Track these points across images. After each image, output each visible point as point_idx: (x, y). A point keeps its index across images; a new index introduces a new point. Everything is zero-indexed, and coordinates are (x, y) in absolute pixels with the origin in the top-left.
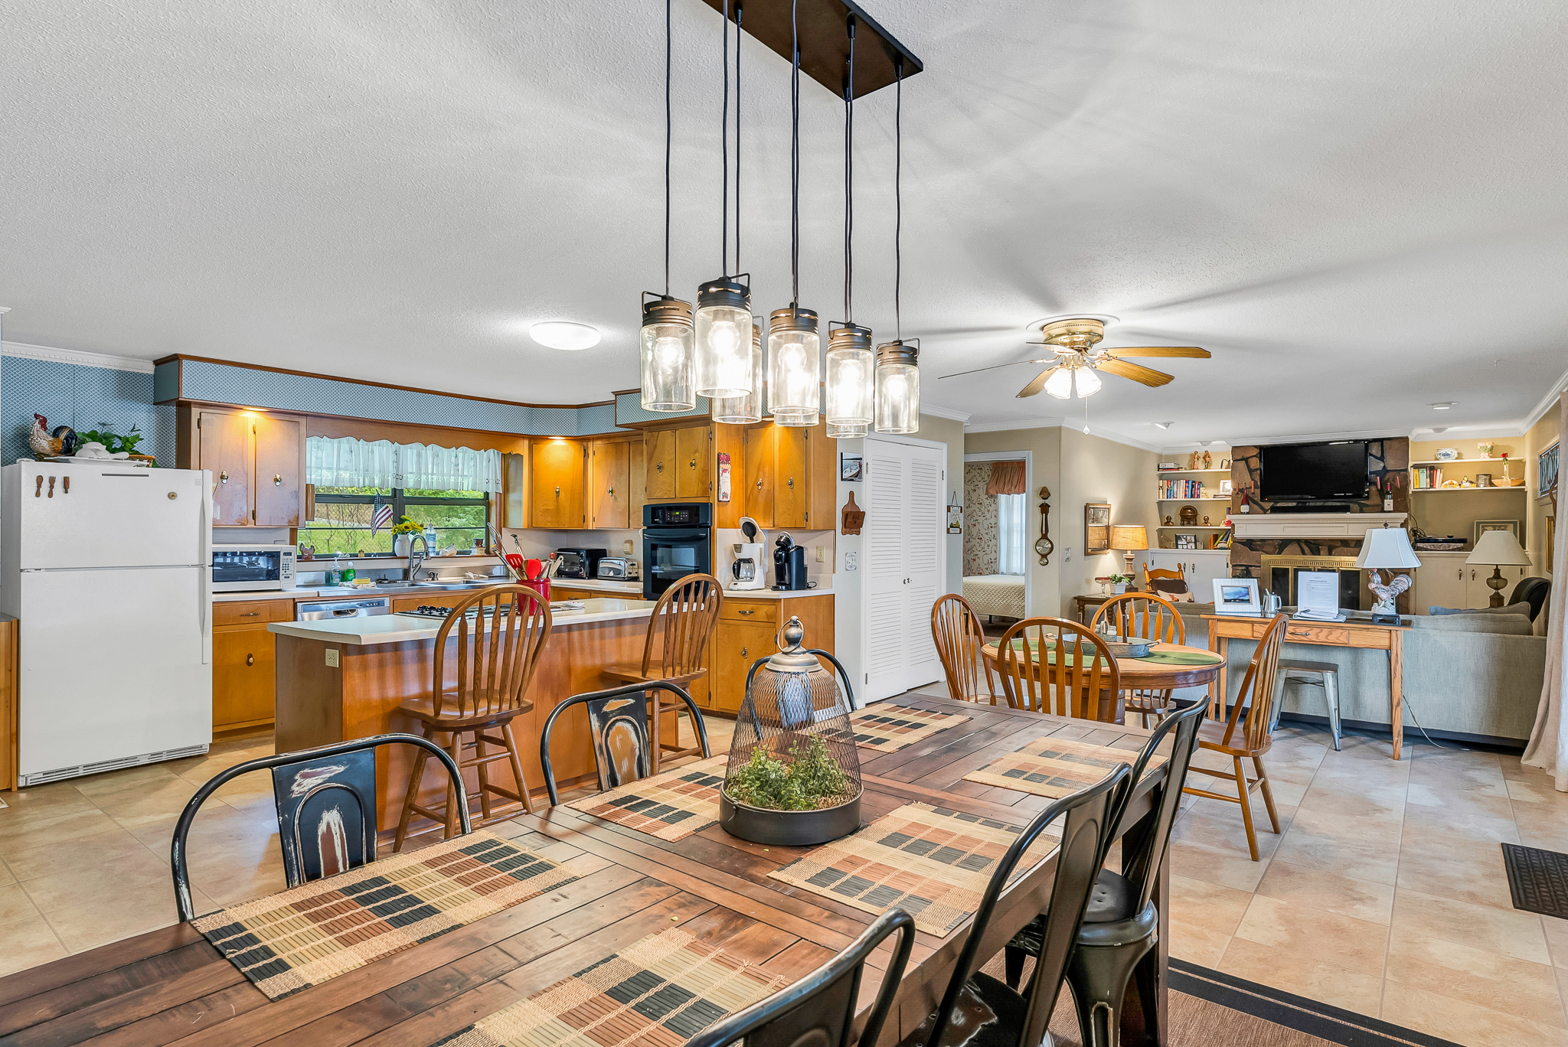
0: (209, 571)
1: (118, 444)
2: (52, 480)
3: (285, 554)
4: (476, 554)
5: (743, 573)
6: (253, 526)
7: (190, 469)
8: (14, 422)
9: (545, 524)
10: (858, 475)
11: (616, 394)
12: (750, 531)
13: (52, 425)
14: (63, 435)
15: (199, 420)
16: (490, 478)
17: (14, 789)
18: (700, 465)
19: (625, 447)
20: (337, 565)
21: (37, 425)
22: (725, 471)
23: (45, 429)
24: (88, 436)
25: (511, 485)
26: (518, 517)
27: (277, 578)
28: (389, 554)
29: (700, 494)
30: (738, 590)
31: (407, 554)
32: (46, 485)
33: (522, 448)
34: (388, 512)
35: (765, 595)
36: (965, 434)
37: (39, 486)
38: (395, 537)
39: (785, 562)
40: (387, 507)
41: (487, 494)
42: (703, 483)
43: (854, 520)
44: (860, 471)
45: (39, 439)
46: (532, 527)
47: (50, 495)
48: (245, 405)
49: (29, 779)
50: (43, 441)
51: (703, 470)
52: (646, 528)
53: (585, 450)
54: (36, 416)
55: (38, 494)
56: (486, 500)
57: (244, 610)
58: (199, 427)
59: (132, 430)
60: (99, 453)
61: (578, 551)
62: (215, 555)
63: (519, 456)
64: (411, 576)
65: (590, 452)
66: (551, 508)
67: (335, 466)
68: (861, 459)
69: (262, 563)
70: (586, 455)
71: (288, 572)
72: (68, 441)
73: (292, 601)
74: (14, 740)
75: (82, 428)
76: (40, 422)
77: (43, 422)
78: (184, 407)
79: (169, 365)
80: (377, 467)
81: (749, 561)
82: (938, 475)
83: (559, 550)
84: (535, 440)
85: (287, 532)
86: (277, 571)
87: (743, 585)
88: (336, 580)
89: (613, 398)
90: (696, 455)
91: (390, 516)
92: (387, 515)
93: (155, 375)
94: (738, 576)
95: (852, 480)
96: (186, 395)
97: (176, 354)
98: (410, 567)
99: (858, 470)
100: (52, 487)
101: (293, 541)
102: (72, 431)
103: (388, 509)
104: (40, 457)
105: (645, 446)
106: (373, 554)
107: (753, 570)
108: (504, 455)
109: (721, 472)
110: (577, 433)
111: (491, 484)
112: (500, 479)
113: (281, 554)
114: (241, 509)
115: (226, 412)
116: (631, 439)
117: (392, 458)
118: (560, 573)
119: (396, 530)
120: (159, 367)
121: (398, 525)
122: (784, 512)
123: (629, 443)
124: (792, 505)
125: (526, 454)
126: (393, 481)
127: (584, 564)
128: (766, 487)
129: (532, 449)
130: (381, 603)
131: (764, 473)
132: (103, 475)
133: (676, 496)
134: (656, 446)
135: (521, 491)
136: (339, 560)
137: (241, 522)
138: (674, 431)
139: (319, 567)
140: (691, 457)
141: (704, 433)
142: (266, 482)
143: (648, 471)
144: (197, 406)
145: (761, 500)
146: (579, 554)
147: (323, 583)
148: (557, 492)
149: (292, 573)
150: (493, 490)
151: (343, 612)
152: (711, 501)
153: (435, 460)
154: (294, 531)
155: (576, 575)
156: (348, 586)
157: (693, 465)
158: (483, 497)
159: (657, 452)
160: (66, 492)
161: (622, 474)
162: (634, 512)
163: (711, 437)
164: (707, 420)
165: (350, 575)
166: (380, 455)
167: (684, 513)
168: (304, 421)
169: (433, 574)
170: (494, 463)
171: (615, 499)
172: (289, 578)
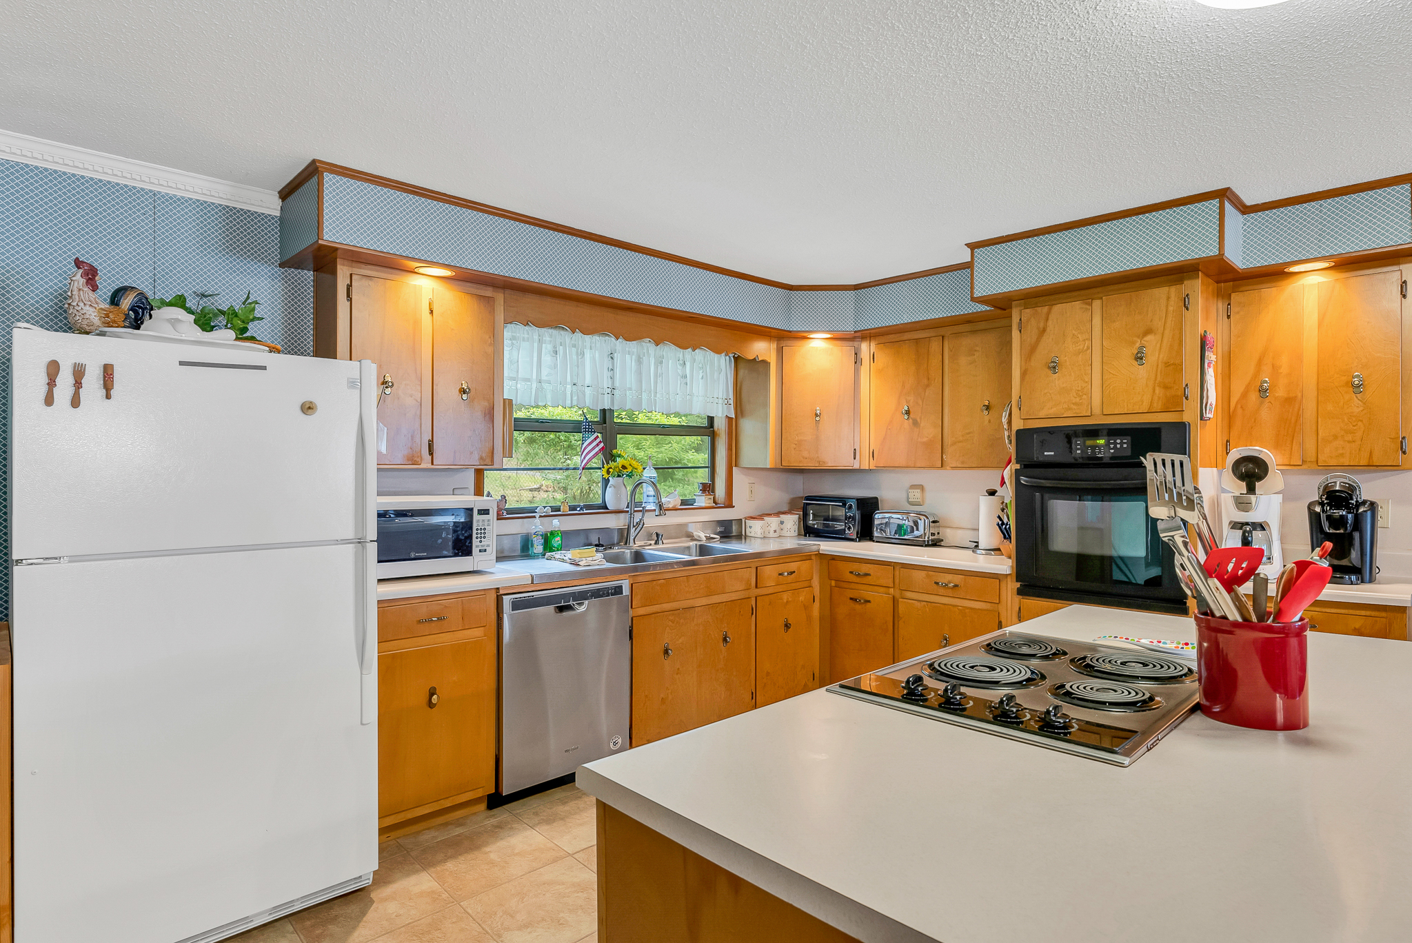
0: (372, 549)
2: (79, 373)
3: (479, 511)
4: (703, 505)
6: (430, 466)
7: (336, 358)
9: (797, 462)
11: (973, 246)
12: (1251, 472)
13: (109, 285)
14: (126, 300)
15: (349, 287)
16: (721, 396)
18: (1155, 357)
19: (935, 346)
20: (536, 526)
21: (79, 280)
22: (1210, 364)
23: (94, 288)
25: (748, 408)
26: (759, 450)
27: (470, 552)
28: (599, 507)
29: (1158, 406)
31: (625, 505)
32: (65, 380)
33: (767, 350)
34: (598, 445)
37: (52, 383)
38: (606, 482)
40: (597, 437)
41: (711, 420)
42: (1166, 387)
45: (81, 304)
46: (781, 468)
47: (75, 402)
48: (419, 261)
50: (89, 310)
51: (1167, 365)
52: (1018, 466)
53: (856, 354)
54: (78, 263)
55: (49, 400)
56: (708, 429)
57: (423, 611)
58: (350, 298)
59: (244, 302)
60: (179, 328)
61: (843, 501)
63: (765, 363)
64: (632, 539)
65: (865, 358)
66: (808, 437)
67: (534, 377)
70: (857, 361)
71: (485, 542)
72: (133, 307)
73: (494, 591)
76: (85, 274)
77: (91, 275)
78: (324, 263)
79: (303, 187)
80: (588, 379)
81: (1262, 526)
83: (808, 498)
84: (782, 337)
85: (471, 475)
86: (468, 540)
88: (538, 548)
89: (965, 256)
90: (1149, 338)
91: (600, 450)
92: (597, 449)
93: (281, 218)
96: (332, 234)
97: (314, 161)
98: (629, 526)
100: (78, 384)
101: (479, 491)
102: (141, 294)
103: (598, 441)
105: (1015, 334)
106: (578, 506)
107: (1269, 544)
108: (737, 359)
109: (1208, 366)
110: (850, 327)
111: (720, 406)
112: (731, 396)
113: (475, 512)
114: (412, 437)
115: (389, 276)
116: (947, 331)
117: (607, 363)
118: (808, 531)
119: (608, 472)
120: (290, 200)
121: (612, 464)
122: (1335, 437)
123: (943, 337)
124: (1360, 423)
125: (772, 359)
126: (607, 398)
127: (853, 518)
128: (1281, 393)
129: (780, 351)
130: (618, 590)
131: (1275, 368)
132: (181, 363)
133: (1097, 410)
134: (1044, 330)
135: (766, 416)
136: (541, 517)
137: (413, 459)
138: (1089, 300)
139: (516, 527)
140: (1134, 343)
141: (1168, 298)
142: (448, 394)
143: (1024, 374)
144: (346, 262)
145: (1267, 415)
146: (844, 505)
147: (518, 553)
148: (817, 415)
149: (490, 543)
150: (723, 414)
151: (569, 608)
152: (1186, 418)
153: (659, 367)
154: (479, 474)
155: (839, 536)
156: (563, 561)
157: (1139, 358)
158: (705, 423)
159: (1047, 340)
160: (108, 397)
161: (928, 386)
162: (954, 444)
163: (1185, 303)
164: (1177, 273)
165: (557, 541)
166: (593, 359)
167: (1118, 441)
168: (500, 297)
169: (657, 535)
170: (723, 373)
171: (916, 423)
172: (485, 551)
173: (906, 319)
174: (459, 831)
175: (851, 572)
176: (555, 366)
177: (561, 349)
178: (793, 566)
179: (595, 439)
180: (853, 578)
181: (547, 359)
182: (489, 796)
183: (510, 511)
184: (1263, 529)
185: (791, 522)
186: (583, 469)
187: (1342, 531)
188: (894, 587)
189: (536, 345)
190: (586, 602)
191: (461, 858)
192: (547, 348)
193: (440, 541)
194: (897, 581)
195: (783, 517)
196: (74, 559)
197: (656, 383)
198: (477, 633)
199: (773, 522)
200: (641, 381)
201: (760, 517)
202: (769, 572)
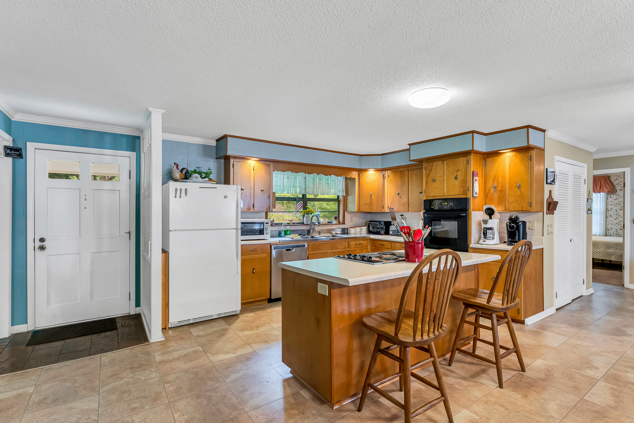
0: (240, 231)
1: (204, 175)
2: (181, 190)
3: (266, 223)
4: (335, 223)
5: (488, 235)
6: (253, 211)
7: (230, 185)
8: (167, 167)
9: (365, 210)
10: (553, 181)
11: (410, 145)
12: (490, 212)
13: (180, 168)
14: (184, 172)
15: (233, 164)
16: (341, 189)
17: (167, 328)
18: (460, 178)
19: (406, 172)
20: (282, 228)
21: (175, 167)
22: (476, 180)
23: (178, 169)
24: (193, 172)
25: (349, 192)
26: (353, 206)
27: (263, 234)
28: (302, 223)
29: (461, 193)
30: (486, 244)
31: (309, 223)
32: (178, 192)
33: (354, 175)
34: (301, 205)
35: (500, 248)
36: (593, 159)
37: (176, 193)
38: (304, 216)
39: (516, 230)
40: (301, 202)
41: (338, 197)
42: (463, 187)
43: (552, 206)
44: (554, 179)
45: (176, 173)
46: (359, 212)
47: (180, 197)
48: (251, 157)
49: (172, 324)
50: (177, 175)
51: (463, 181)
52: (425, 211)
53: (383, 175)
54: (175, 164)
55: (176, 197)
56: (338, 200)
57: (251, 248)
58: (233, 167)
59: (209, 170)
60: (198, 178)
62: (242, 223)
63: (354, 179)
64: (311, 233)
65: (386, 176)
66: (368, 202)
67: (282, 185)
68: (554, 172)
69: (257, 227)
70: (384, 177)
71: (267, 231)
72: (186, 174)
73: (269, 244)
74: (167, 306)
75: (191, 169)
77: (177, 166)
78: (227, 158)
79: (222, 140)
80: (298, 185)
81: (491, 229)
82: (583, 182)
83: (369, 221)
84: (361, 171)
85: (264, 214)
86: (263, 231)
87: (488, 242)
88: (283, 235)
89: (408, 147)
90: (458, 172)
91: (302, 206)
92: (301, 206)
93: (216, 146)
94: (486, 237)
95: (551, 184)
96: (229, 153)
97: (225, 135)
98: (310, 229)
99: (553, 178)
100: (181, 193)
101: (266, 218)
102: (187, 170)
103: (301, 203)
104: (176, 180)
105: (424, 170)
106: (295, 223)
107: (493, 234)
108: (346, 178)
109: (474, 181)
110: (380, 167)
111: (341, 192)
112: (344, 189)
113: (265, 223)
114: (249, 203)
115: (243, 161)
116: (410, 168)
117: (304, 180)
118: (370, 232)
119: (304, 213)
120: (218, 142)
121: (305, 210)
122: (513, 202)
123: (408, 170)
124: (519, 198)
125: (357, 178)
126: (304, 191)
127: (383, 228)
128: (499, 189)
129: (359, 175)
130: (304, 246)
131: (498, 181)
132: (200, 188)
133: (445, 194)
134: (431, 170)
135: (355, 195)
136: (284, 226)
137: (249, 209)
138: (443, 161)
139: (276, 228)
140: (455, 174)
141: (463, 161)
142: (258, 191)
143: (426, 183)
144: (232, 158)
145: (496, 196)
146: (380, 223)
147: (277, 235)
148: (371, 195)
149: (269, 232)
150: (341, 195)
151: (290, 250)
152: (468, 197)
153: (320, 181)
154: (266, 213)
155: (378, 233)
156: (289, 238)
157: (456, 178)
158: (336, 198)
159: (432, 173)
160: (186, 196)
161: (404, 186)
162: (412, 204)
163: (468, 163)
164: (466, 154)
165: (288, 232)
166: (299, 179)
167: (450, 203)
168: (272, 164)
169: (319, 232)
170: (341, 182)
171: (401, 197)
172: (267, 234)
173: (396, 165)
174: (260, 306)
175: (379, 244)
176: (288, 182)
177: (290, 177)
178: (361, 242)
179: (300, 203)
180: (380, 246)
181: (286, 180)
182: (268, 299)
183: (275, 224)
184: (491, 230)
185: (364, 229)
186: (297, 212)
187: (513, 230)
188: (391, 249)
189: (282, 176)
190: (295, 249)
191: (261, 311)
192: (286, 176)
193: (256, 231)
194: (392, 247)
195: (362, 227)
196: (179, 230)
197: (319, 186)
198: (265, 255)
199: (358, 229)
200: (314, 186)
201: (354, 227)
202: (353, 243)
